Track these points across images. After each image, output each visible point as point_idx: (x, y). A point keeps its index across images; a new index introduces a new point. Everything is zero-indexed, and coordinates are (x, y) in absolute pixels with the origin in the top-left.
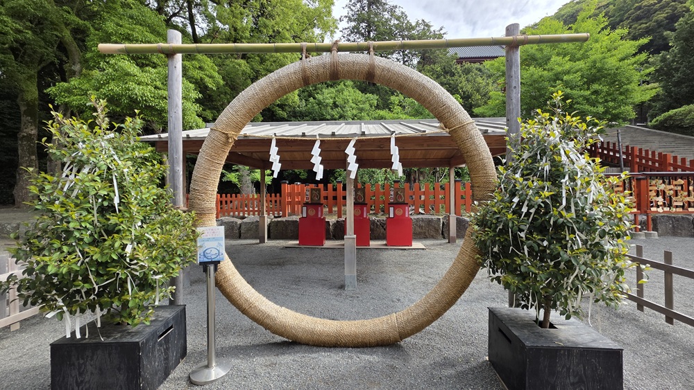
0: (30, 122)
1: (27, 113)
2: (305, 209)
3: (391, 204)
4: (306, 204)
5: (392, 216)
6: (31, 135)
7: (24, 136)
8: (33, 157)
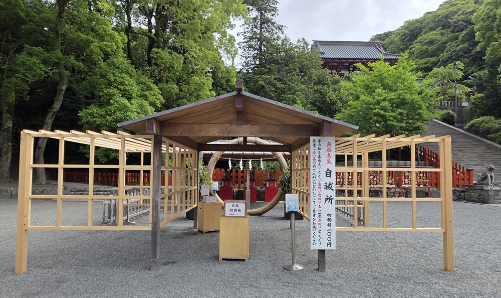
0: (9, 118)
1: (8, 112)
2: (223, 182)
3: (268, 180)
4: (223, 180)
5: (268, 186)
6: (9, 127)
7: (5, 128)
8: (10, 144)
